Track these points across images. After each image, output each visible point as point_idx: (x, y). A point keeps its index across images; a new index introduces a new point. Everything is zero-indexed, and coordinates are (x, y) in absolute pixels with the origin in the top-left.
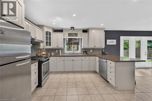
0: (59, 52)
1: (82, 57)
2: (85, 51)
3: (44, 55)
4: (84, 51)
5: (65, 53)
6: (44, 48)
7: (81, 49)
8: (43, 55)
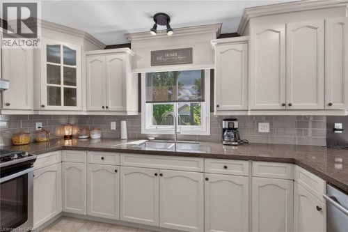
0: (119, 128)
1: (208, 161)
2: (229, 129)
3: (71, 137)
4: (224, 130)
5: (143, 132)
6: (40, 113)
7: (212, 117)
8: (66, 137)
